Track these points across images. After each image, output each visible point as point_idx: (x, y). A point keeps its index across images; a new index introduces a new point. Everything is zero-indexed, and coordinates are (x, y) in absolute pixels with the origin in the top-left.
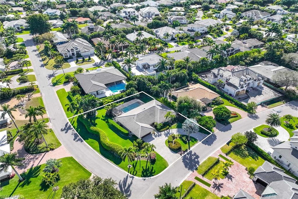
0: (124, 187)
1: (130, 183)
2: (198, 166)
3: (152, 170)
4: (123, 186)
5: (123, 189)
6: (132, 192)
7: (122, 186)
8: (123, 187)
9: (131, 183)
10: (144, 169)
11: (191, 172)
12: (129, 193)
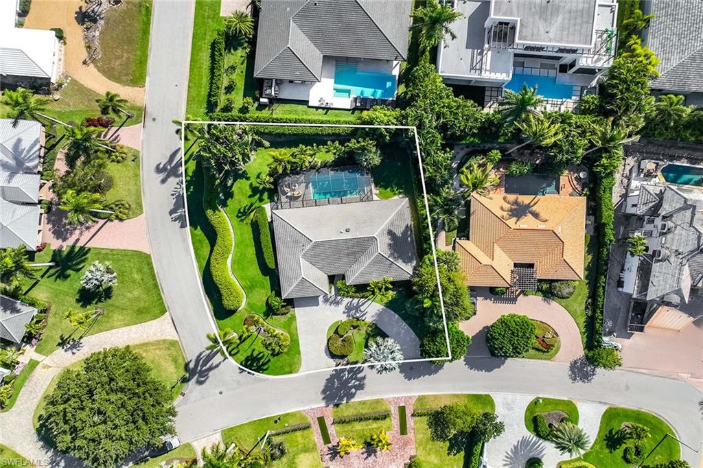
0: (202, 366)
1: (214, 365)
2: (345, 402)
3: (264, 364)
4: (202, 363)
5: (199, 368)
6: (208, 381)
7: (201, 361)
8: (200, 364)
9: (217, 366)
10: (252, 355)
11: (323, 404)
12: (203, 379)
